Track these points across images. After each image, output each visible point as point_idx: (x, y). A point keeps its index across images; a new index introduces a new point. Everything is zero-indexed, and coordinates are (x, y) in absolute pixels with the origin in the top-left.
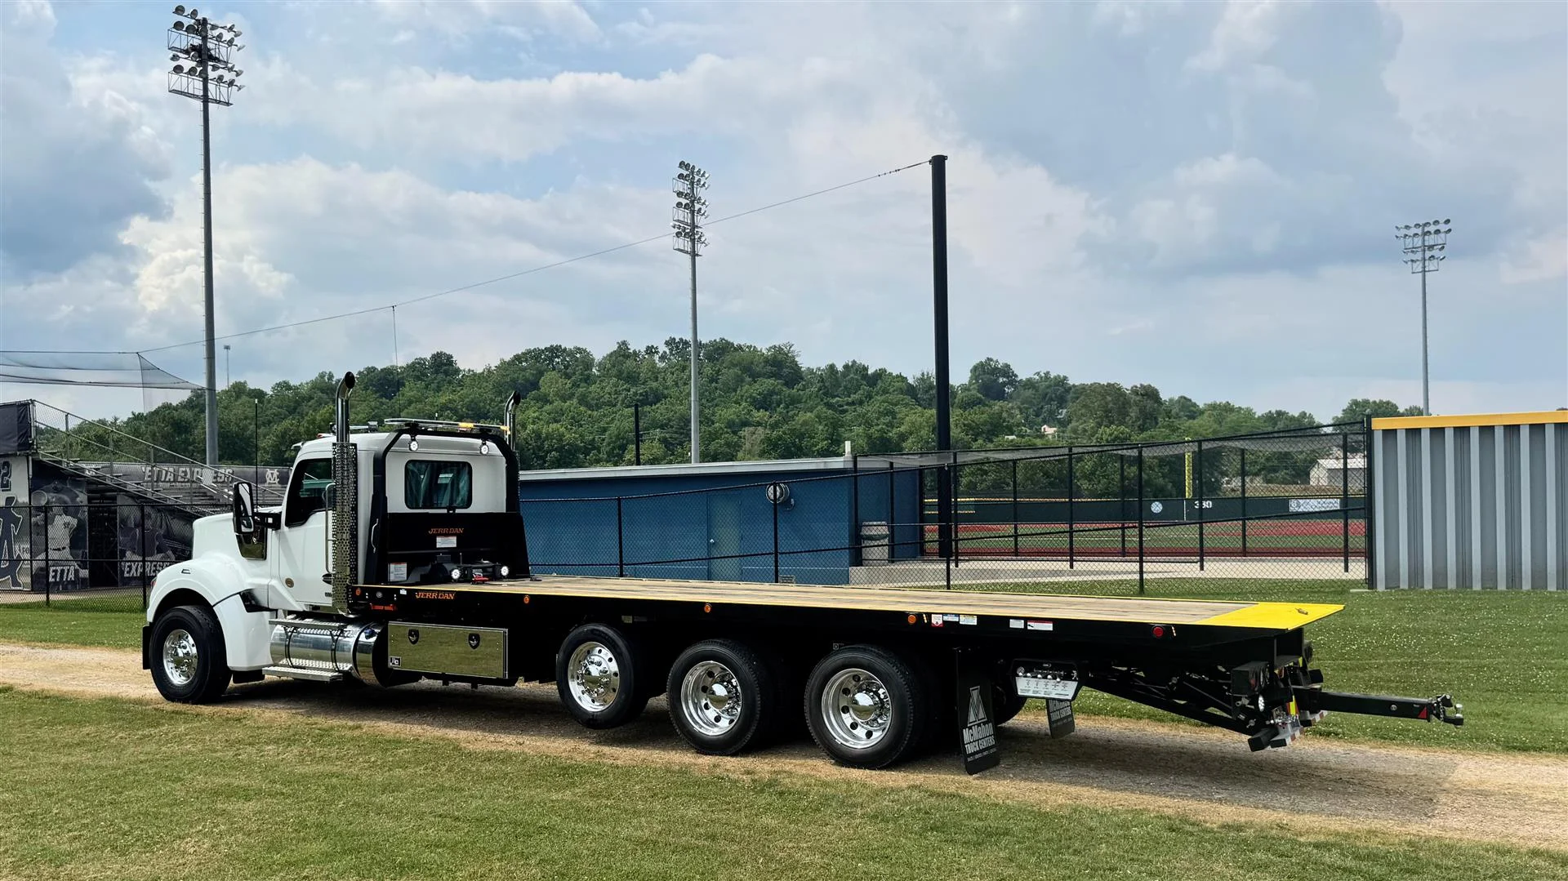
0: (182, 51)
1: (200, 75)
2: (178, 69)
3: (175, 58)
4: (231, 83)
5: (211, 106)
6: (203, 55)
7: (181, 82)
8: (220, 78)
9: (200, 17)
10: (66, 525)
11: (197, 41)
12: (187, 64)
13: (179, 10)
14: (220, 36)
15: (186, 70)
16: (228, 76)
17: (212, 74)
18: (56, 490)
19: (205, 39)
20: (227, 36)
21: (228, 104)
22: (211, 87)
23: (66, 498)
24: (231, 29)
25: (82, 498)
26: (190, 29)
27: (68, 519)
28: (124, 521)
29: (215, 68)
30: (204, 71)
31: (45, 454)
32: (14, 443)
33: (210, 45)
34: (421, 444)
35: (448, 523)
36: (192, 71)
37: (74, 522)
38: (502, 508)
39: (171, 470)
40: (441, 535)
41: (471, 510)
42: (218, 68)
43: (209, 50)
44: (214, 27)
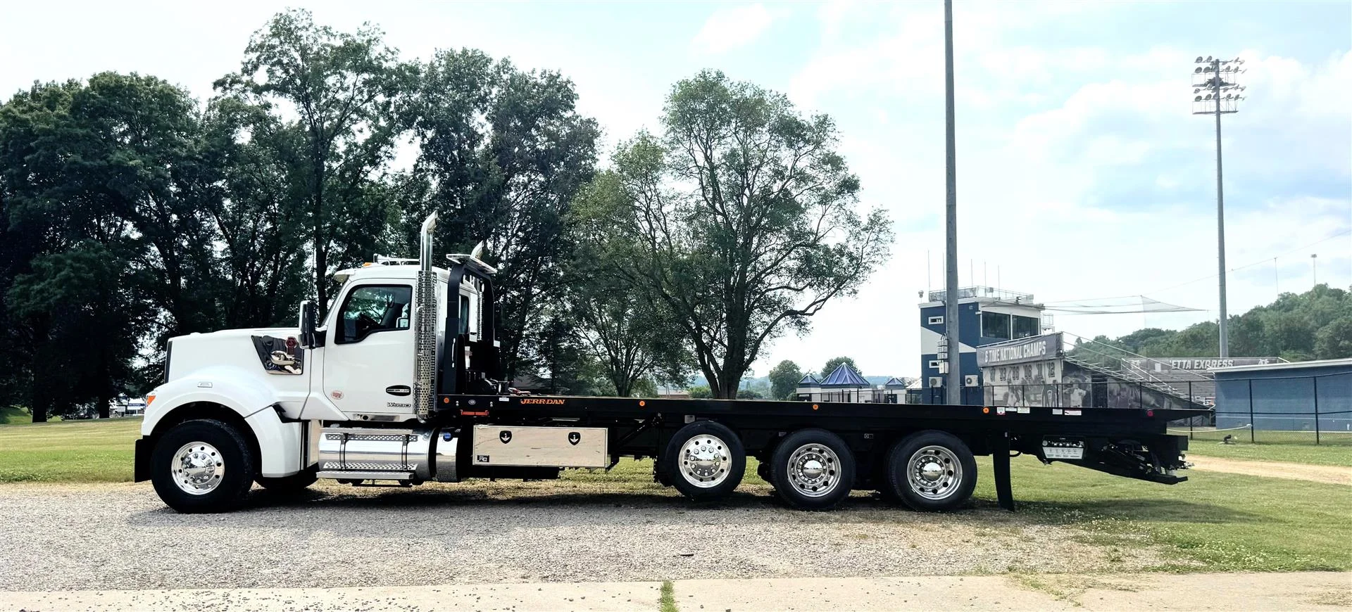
0: (1201, 85)
1: (1214, 98)
2: (1199, 99)
3: (1197, 91)
4: (1237, 97)
5: (1222, 115)
6: (1216, 84)
7: (1202, 106)
8: (1229, 96)
9: (1214, 59)
10: (1080, 394)
11: (1212, 75)
12: (1204, 93)
13: (1199, 60)
14: (1228, 68)
15: (1204, 97)
16: (1234, 93)
17: (1222, 94)
18: (1076, 376)
19: (1218, 73)
20: (1233, 66)
21: (1235, 112)
22: (1222, 103)
23: (1080, 380)
24: (1236, 61)
25: (1089, 380)
26: (1207, 70)
27: (1081, 391)
28: (1111, 392)
29: (1226, 90)
30: (1218, 95)
31: (1069, 359)
32: (1054, 352)
33: (1221, 75)
36: (1208, 97)
37: (1084, 393)
42: (1227, 89)
43: (1220, 79)
44: (1224, 63)
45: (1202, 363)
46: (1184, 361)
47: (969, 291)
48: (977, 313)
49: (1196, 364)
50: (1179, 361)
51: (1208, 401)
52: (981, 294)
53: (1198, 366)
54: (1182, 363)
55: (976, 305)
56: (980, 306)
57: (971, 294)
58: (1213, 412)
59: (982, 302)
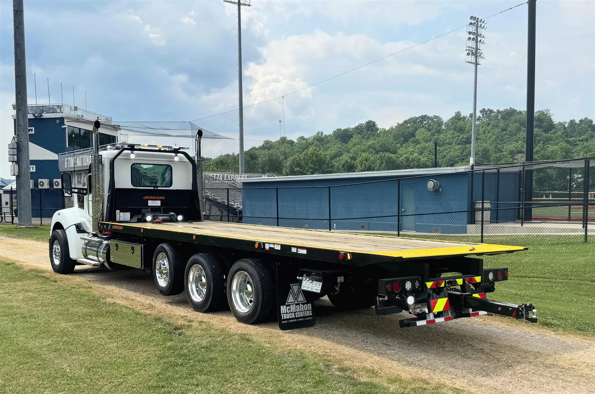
5: (242, 7)
21: (249, 5)
34: (138, 155)
35: (155, 194)
38: (190, 187)
39: (221, 175)
40: (150, 199)
41: (173, 188)
45: (229, 177)
46: (218, 175)
47: (56, 107)
48: (63, 127)
49: (226, 177)
50: (215, 175)
51: (237, 205)
52: (66, 112)
53: (227, 178)
54: (216, 176)
55: (62, 119)
56: (65, 121)
57: (59, 110)
58: (241, 212)
59: (67, 118)
